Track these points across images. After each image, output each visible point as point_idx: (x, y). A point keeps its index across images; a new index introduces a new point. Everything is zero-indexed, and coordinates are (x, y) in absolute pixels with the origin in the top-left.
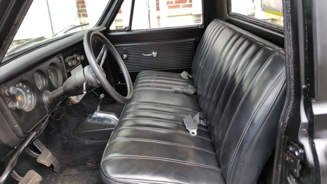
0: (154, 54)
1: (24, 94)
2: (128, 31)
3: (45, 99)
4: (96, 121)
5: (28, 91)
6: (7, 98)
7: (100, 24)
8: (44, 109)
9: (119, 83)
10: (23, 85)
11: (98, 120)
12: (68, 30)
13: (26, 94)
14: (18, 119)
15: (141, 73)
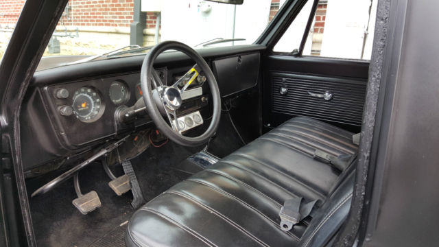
0: (328, 96)
1: (93, 102)
2: (296, 56)
3: (118, 114)
4: (198, 163)
5: (98, 100)
6: (58, 100)
7: (260, 41)
8: (113, 126)
9: (269, 125)
10: (92, 92)
11: (200, 162)
12: (212, 44)
13: (96, 103)
14: (67, 128)
15: (297, 118)
